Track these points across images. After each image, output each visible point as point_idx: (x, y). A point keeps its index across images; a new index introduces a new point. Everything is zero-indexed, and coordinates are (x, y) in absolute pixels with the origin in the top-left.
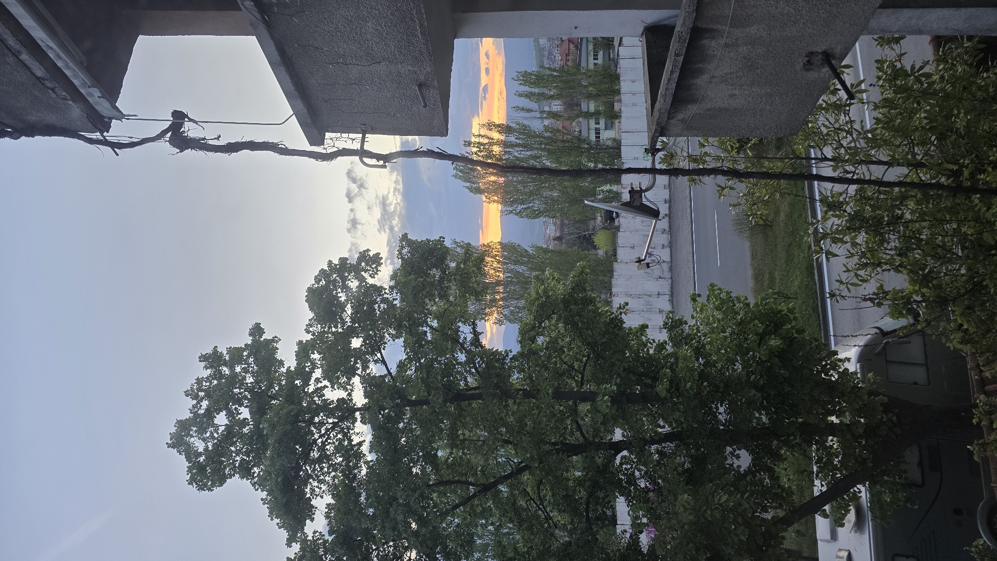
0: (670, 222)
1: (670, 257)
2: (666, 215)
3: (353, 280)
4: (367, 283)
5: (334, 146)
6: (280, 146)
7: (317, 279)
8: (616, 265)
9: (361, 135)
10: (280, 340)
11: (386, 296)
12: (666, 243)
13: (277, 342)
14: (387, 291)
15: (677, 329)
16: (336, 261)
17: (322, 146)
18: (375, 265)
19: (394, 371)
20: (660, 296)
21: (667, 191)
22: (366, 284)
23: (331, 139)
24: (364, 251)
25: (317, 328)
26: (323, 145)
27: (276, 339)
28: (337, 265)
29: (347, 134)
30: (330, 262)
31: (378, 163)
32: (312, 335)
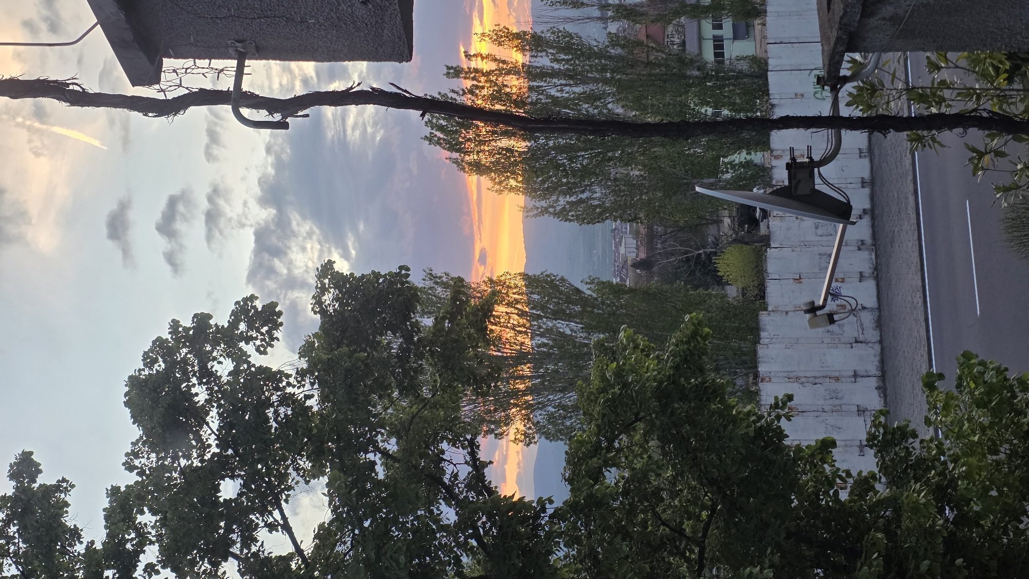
0: (873, 226)
1: (875, 299)
2: (865, 211)
3: (222, 359)
4: (250, 365)
5: (180, 85)
6: (71, 87)
7: (149, 361)
8: (764, 317)
9: (234, 63)
10: (73, 486)
11: (289, 390)
12: (867, 269)
13: (66, 490)
14: (292, 380)
15: (897, 449)
16: (187, 322)
17: (157, 86)
18: (265, 329)
19: (308, 546)
20: (858, 379)
21: (866, 162)
22: (249, 367)
23: (174, 71)
24: (245, 300)
25: (149, 460)
26: (158, 81)
27: (64, 485)
28: (190, 329)
29: (207, 61)
30: (175, 325)
31: (270, 119)
32: (138, 474)
